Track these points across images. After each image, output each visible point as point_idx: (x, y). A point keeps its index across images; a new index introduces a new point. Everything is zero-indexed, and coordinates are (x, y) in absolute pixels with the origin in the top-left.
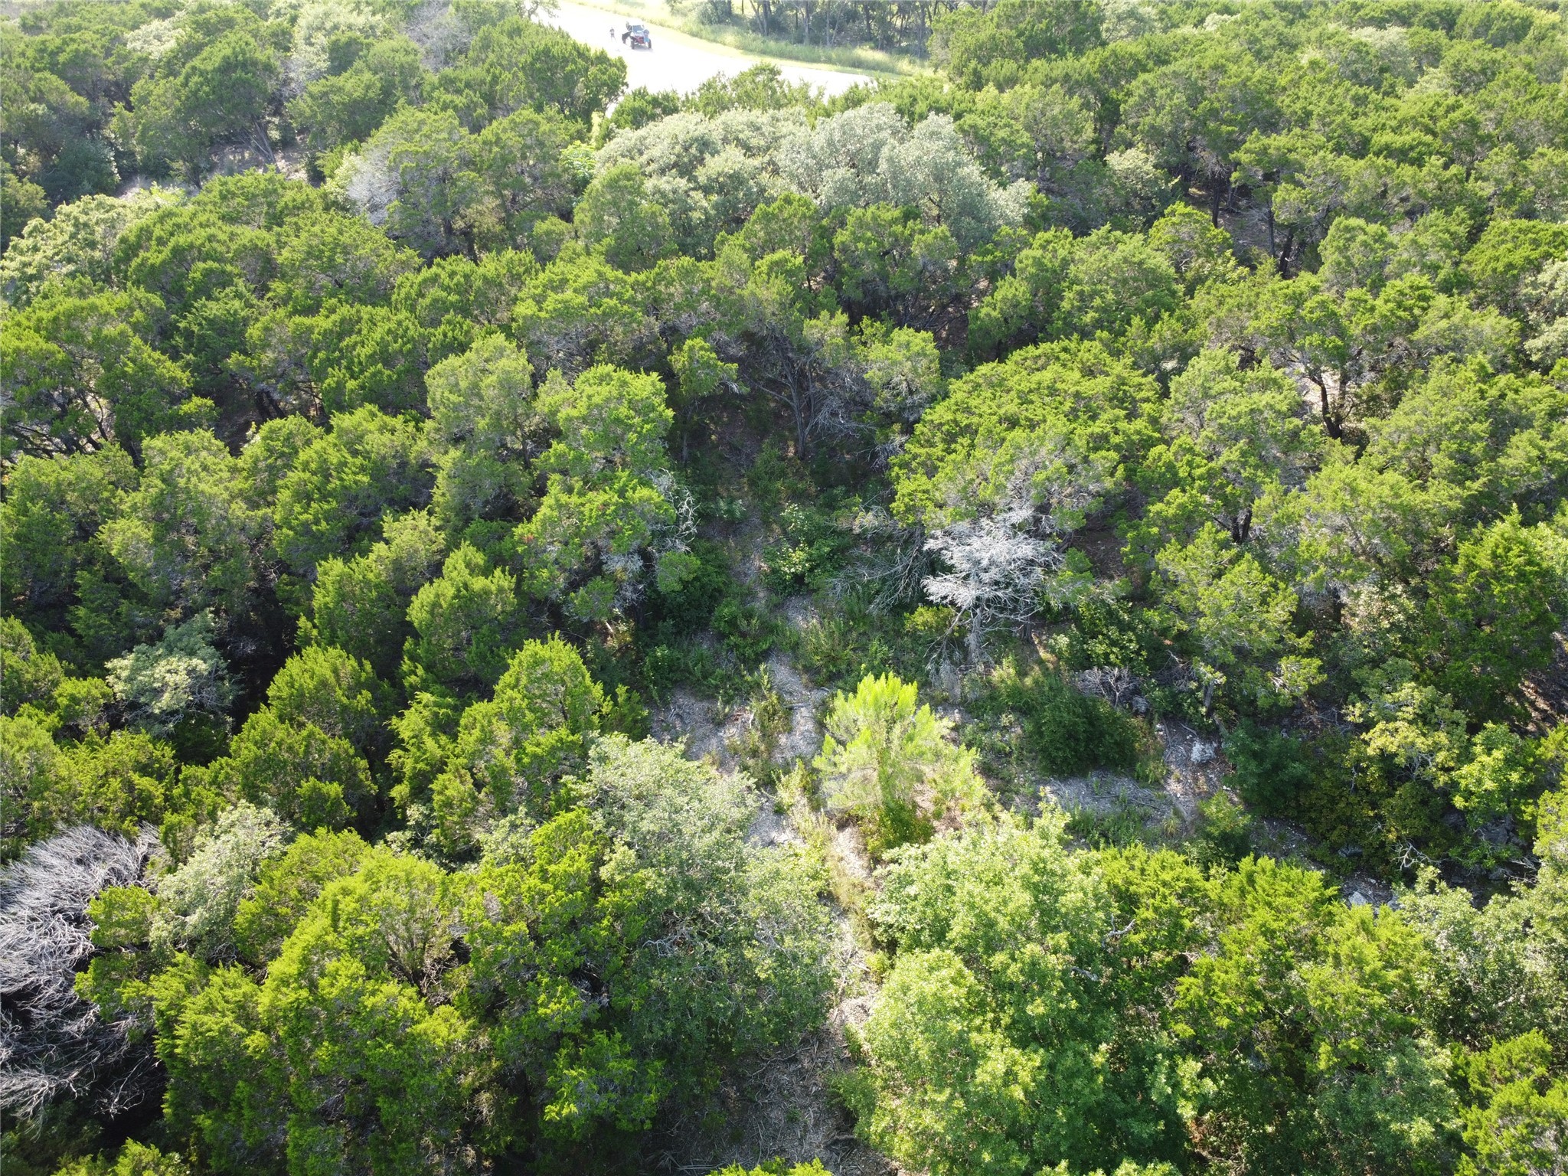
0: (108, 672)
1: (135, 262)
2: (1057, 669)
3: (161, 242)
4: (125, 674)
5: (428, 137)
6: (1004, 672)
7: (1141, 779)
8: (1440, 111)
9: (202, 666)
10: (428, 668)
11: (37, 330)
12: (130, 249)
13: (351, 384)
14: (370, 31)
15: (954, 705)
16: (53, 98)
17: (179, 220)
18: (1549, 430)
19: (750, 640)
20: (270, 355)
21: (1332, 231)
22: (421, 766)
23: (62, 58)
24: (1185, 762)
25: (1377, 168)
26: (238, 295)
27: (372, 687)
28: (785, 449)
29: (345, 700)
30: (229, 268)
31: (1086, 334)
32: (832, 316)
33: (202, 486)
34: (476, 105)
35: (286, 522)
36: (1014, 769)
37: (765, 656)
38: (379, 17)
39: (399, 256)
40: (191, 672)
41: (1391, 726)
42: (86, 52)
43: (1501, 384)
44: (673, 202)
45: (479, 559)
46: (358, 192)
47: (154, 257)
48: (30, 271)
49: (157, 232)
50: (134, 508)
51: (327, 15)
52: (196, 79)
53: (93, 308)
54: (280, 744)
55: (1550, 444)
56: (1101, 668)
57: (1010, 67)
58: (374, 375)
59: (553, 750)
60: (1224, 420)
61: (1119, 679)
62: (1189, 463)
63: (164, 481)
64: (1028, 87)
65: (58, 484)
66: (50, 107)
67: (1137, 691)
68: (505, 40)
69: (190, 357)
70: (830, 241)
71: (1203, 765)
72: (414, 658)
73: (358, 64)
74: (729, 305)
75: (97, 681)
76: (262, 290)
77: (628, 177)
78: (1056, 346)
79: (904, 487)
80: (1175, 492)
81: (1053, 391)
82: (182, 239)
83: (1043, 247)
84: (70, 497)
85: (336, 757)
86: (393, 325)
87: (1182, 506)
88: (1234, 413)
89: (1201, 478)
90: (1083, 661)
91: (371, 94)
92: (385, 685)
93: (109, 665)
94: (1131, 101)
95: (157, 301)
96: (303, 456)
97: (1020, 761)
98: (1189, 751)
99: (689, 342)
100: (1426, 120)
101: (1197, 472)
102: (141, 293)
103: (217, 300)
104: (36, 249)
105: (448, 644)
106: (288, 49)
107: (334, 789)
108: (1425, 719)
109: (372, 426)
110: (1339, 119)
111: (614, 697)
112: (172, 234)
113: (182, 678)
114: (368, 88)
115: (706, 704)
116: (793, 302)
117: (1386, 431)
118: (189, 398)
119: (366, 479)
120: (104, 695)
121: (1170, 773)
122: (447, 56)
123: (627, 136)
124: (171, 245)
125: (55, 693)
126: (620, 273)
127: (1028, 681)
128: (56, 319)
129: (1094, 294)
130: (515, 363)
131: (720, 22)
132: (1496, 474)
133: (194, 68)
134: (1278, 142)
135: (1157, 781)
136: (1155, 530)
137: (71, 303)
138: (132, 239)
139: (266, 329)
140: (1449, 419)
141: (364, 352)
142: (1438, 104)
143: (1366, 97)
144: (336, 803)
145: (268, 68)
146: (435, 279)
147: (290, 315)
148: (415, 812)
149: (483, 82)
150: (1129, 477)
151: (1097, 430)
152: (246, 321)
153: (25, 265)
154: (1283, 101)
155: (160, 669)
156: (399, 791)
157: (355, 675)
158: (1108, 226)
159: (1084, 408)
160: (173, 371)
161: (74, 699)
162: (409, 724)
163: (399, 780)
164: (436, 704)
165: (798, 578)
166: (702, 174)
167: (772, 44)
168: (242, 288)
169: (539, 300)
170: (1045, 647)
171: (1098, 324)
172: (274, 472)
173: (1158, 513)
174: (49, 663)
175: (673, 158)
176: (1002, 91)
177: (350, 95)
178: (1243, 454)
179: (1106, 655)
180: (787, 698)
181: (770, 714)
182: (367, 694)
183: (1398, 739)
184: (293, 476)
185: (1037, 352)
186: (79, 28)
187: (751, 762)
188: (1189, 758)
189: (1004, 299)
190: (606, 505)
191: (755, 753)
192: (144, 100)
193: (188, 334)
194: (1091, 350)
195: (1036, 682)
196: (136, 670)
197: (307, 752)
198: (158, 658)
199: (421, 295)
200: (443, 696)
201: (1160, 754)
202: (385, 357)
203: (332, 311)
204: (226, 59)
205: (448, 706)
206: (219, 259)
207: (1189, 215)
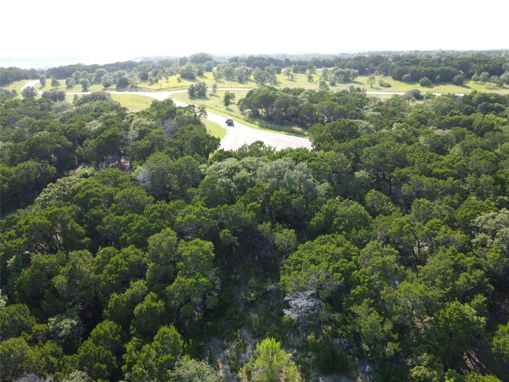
0: (49, 322)
1: (76, 196)
2: (327, 336)
3: (83, 191)
4: (53, 323)
5: (161, 163)
6: (311, 337)
7: (349, 377)
8: (455, 161)
9: (75, 323)
10: (137, 329)
11: (46, 217)
12: (75, 192)
13: (129, 238)
14: (151, 127)
15: (295, 348)
16: (63, 143)
17: (89, 185)
18: (472, 272)
19: (236, 321)
20: (109, 226)
21: (414, 203)
22: (131, 360)
23: (68, 132)
24: (364, 372)
25: (432, 181)
26: (102, 208)
27: (121, 333)
28: (255, 258)
29: (112, 338)
30: (101, 199)
31: (340, 232)
32: (267, 223)
33: (83, 268)
34: (177, 151)
35: (104, 279)
36: (311, 370)
37: (240, 327)
38: (154, 122)
39: (148, 198)
40: (71, 324)
41: (420, 367)
42: (74, 130)
43: (458, 256)
44: (226, 186)
45: (155, 296)
46: (140, 177)
47: (80, 195)
48: (47, 198)
49: (83, 188)
50: (63, 272)
51: (140, 121)
52: (101, 140)
53: (62, 211)
54: (91, 351)
55: (472, 277)
56: (340, 338)
57: (328, 145)
58: (135, 236)
59: (166, 361)
60: (374, 264)
61: (345, 342)
62: (364, 277)
63: (72, 265)
64: (332, 151)
65: (44, 263)
66: (62, 145)
67: (350, 347)
68: (188, 131)
69: (86, 225)
70: (269, 199)
71: (369, 373)
72: (134, 325)
73: (146, 137)
74: (237, 219)
75: (45, 325)
76: (109, 206)
77: (213, 179)
78: (330, 236)
79: (282, 278)
80: (358, 287)
81: (326, 252)
82: (89, 191)
83: (330, 204)
84: (47, 267)
85: (107, 356)
86: (142, 221)
87: (360, 292)
88: (377, 262)
89: (367, 282)
90: (335, 335)
91: (148, 147)
92: (125, 333)
93: (49, 320)
94: (363, 156)
95: (79, 208)
96: (112, 259)
97: (313, 368)
98: (365, 368)
99: (224, 230)
100: (451, 164)
101: (366, 280)
102: (75, 206)
103: (96, 209)
104: (50, 191)
105: (144, 321)
106: (128, 130)
107: (104, 367)
108: (430, 366)
109: (132, 252)
110: (423, 164)
111: (188, 343)
112: (86, 189)
113: (68, 326)
114: (148, 145)
115: (221, 342)
116: (256, 218)
117: (423, 270)
118: (84, 238)
119: (127, 269)
120: (46, 329)
121: (358, 375)
122: (172, 132)
123: (217, 164)
124: (86, 192)
125: (32, 328)
126: (207, 209)
127: (318, 341)
128: (51, 214)
129: (343, 221)
130: (173, 237)
131: (255, 117)
132: (454, 286)
133: (101, 137)
134: (404, 171)
135: (354, 378)
136: (352, 298)
137: (56, 209)
138: (76, 190)
139: (108, 219)
140: (441, 268)
141: (134, 228)
142: (455, 158)
143: (433, 156)
144: (104, 371)
145: (121, 137)
146: (156, 208)
147: (115, 215)
148: (127, 375)
149: (180, 144)
150: (346, 280)
151: (337, 266)
152: (103, 216)
153: (46, 196)
154: (408, 157)
155: (63, 323)
156: (124, 367)
157: (117, 329)
158: (348, 199)
159: (334, 258)
160: (81, 230)
161: (37, 331)
162: (129, 346)
163: (125, 364)
164: (137, 341)
165: (253, 302)
166: (235, 178)
167: (269, 125)
168: (103, 206)
169: (183, 216)
170: (325, 329)
171: (343, 229)
172: (104, 264)
173: (354, 293)
174: (32, 319)
175: (227, 172)
176: (325, 152)
177: (142, 147)
178: (380, 275)
179: (342, 334)
180: (245, 341)
181: (239, 347)
182: (119, 336)
183: (421, 372)
184: (108, 266)
185: (325, 237)
186: (74, 121)
187: (232, 362)
188: (365, 370)
189: (317, 220)
190: (192, 283)
191: (234, 359)
192: (86, 146)
193: (86, 218)
194: (340, 238)
195: (321, 341)
196: (56, 322)
197: (99, 354)
198: (63, 319)
199: (151, 212)
200: (140, 338)
201: (356, 368)
202: (138, 231)
203: (127, 215)
204: (110, 135)
205: (140, 342)
206: (99, 197)
207: (376, 193)
